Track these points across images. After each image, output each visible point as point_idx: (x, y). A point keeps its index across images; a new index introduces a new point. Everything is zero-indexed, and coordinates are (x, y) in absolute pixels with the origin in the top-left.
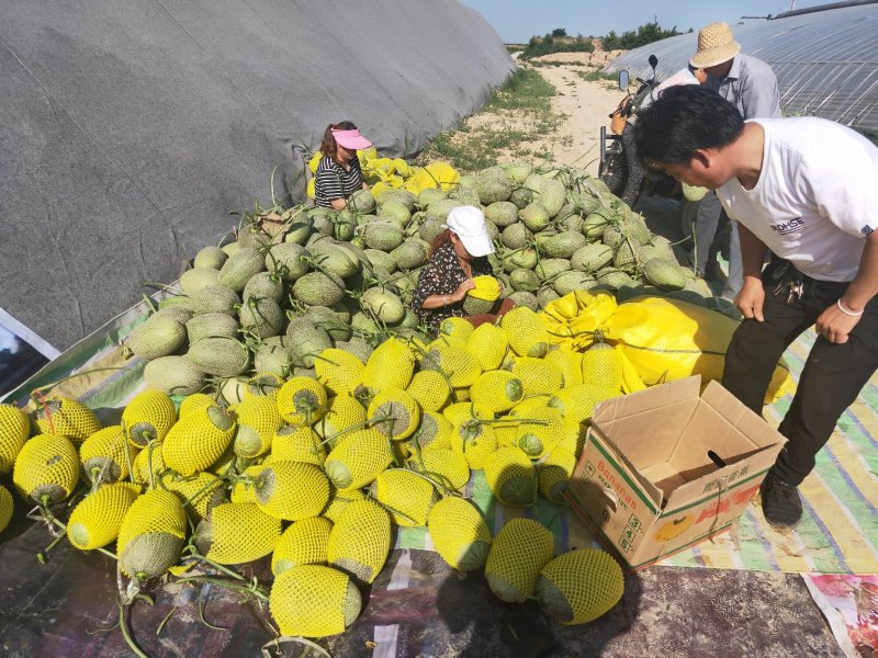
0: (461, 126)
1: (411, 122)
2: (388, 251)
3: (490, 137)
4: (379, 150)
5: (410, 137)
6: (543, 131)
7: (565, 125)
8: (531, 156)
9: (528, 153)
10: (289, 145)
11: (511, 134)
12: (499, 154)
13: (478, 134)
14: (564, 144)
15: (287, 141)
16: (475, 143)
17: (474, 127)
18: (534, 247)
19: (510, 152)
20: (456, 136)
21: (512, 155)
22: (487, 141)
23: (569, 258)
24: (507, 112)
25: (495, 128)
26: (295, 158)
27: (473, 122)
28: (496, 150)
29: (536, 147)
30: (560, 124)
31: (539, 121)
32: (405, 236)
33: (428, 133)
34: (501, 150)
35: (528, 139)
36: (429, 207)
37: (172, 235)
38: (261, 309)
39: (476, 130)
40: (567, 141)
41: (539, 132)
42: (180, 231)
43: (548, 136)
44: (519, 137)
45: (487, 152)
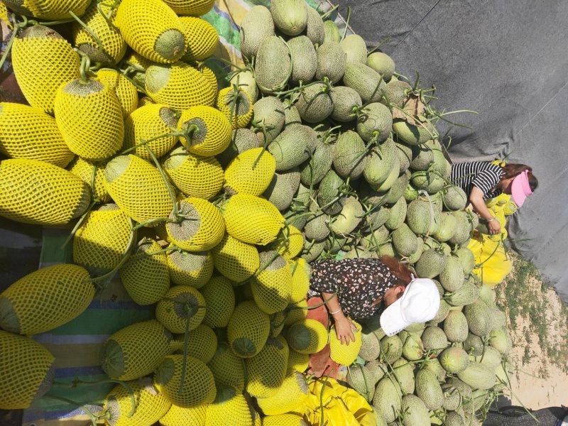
0: (546, 285)
1: (545, 244)
2: (406, 221)
3: (539, 309)
4: (515, 217)
5: (530, 243)
6: (551, 352)
7: (559, 370)
8: (526, 344)
9: (528, 341)
10: (508, 140)
11: (544, 325)
12: (524, 317)
13: (540, 299)
14: (540, 371)
15: (512, 137)
16: (532, 297)
17: (547, 295)
18: (424, 358)
19: (528, 327)
20: (536, 281)
21: (525, 327)
22: (536, 307)
23: (415, 393)
24: (564, 321)
25: (549, 313)
26: (496, 145)
27: (551, 295)
28: (528, 314)
29: (535, 347)
30: (559, 366)
31: (559, 348)
32: (424, 237)
33: (536, 258)
34: (528, 318)
35: (541, 340)
36: (454, 258)
37: (402, 31)
38: (320, 98)
39: (544, 298)
40: (544, 374)
41: (549, 350)
42: (408, 40)
43: (546, 357)
44: (542, 332)
45: (525, 307)
